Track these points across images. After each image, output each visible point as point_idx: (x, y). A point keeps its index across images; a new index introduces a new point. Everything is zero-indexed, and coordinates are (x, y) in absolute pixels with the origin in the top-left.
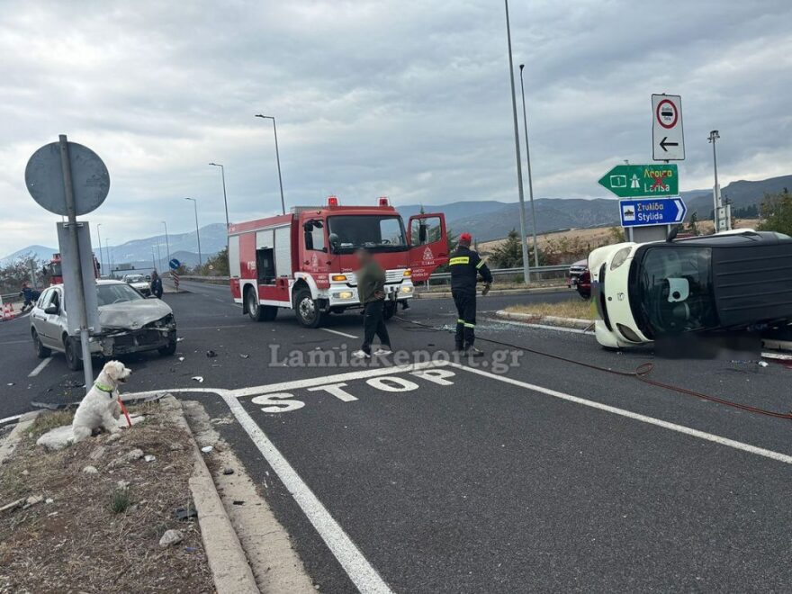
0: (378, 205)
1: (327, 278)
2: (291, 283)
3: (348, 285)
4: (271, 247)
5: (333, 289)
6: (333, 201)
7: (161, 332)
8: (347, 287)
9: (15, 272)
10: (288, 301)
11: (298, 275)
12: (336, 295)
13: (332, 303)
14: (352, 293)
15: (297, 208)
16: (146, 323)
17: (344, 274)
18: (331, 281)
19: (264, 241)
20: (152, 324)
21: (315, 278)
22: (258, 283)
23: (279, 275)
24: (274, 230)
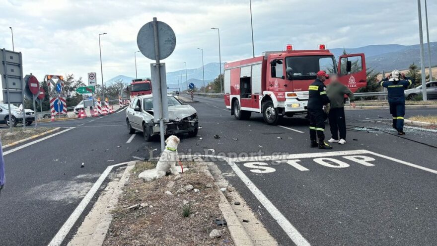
0: (319, 49)
1: (284, 95)
2: (261, 98)
3: (298, 99)
4: (250, 76)
5: (288, 102)
6: (289, 47)
7: (191, 123)
8: (297, 101)
9: (113, 89)
10: (259, 108)
11: (265, 93)
12: (289, 106)
13: (287, 110)
14: (299, 104)
15: (267, 52)
16: (183, 118)
17: (295, 92)
18: (286, 97)
19: (245, 72)
20: (186, 119)
21: (276, 95)
22: (241, 97)
23: (253, 93)
24: (252, 66)
